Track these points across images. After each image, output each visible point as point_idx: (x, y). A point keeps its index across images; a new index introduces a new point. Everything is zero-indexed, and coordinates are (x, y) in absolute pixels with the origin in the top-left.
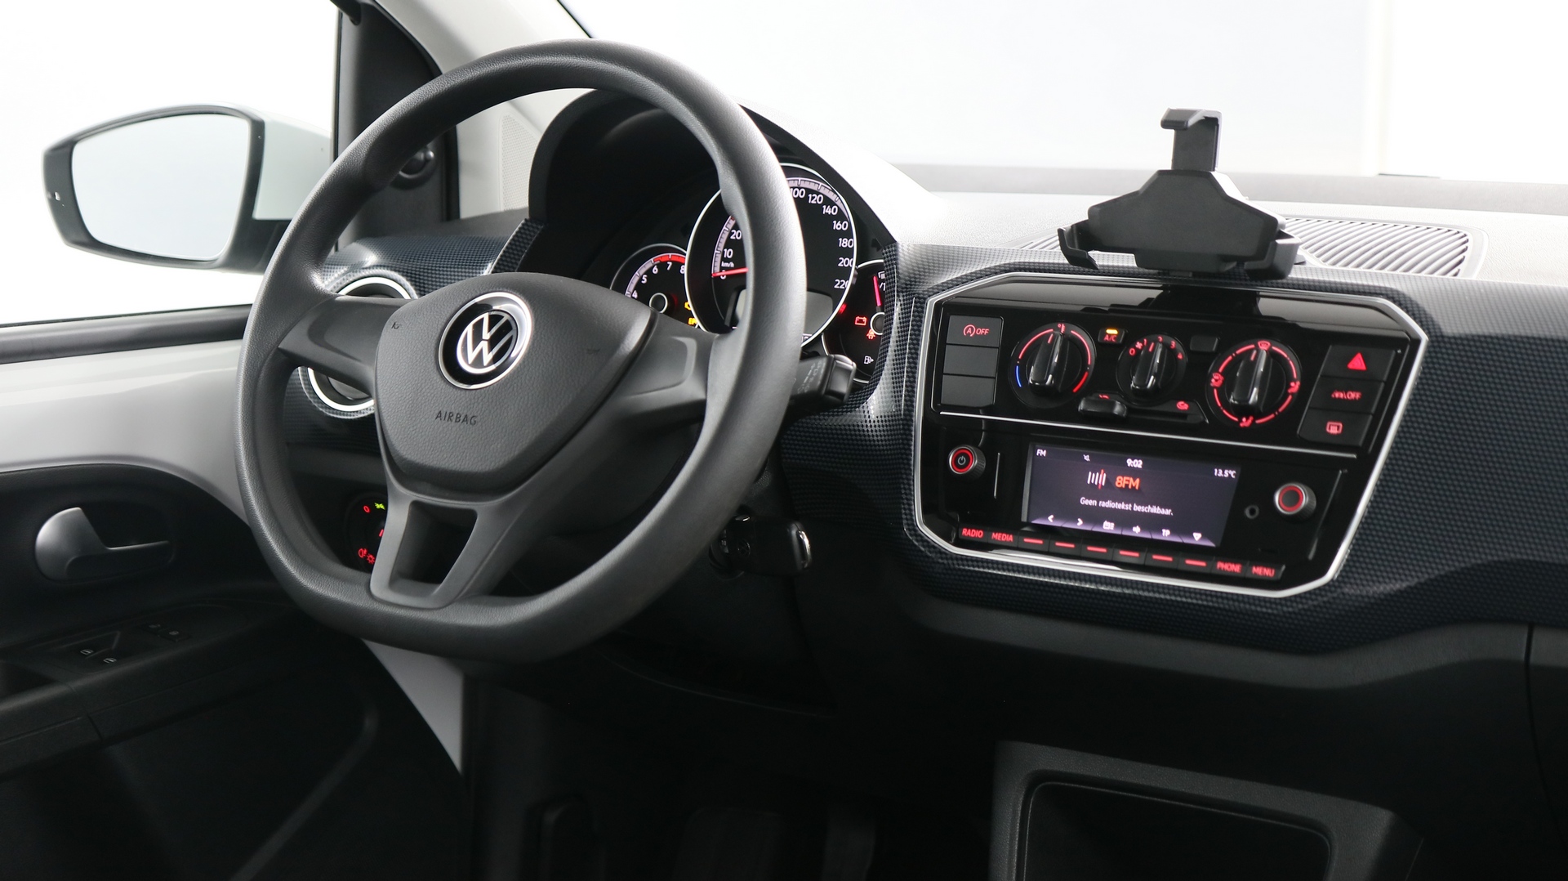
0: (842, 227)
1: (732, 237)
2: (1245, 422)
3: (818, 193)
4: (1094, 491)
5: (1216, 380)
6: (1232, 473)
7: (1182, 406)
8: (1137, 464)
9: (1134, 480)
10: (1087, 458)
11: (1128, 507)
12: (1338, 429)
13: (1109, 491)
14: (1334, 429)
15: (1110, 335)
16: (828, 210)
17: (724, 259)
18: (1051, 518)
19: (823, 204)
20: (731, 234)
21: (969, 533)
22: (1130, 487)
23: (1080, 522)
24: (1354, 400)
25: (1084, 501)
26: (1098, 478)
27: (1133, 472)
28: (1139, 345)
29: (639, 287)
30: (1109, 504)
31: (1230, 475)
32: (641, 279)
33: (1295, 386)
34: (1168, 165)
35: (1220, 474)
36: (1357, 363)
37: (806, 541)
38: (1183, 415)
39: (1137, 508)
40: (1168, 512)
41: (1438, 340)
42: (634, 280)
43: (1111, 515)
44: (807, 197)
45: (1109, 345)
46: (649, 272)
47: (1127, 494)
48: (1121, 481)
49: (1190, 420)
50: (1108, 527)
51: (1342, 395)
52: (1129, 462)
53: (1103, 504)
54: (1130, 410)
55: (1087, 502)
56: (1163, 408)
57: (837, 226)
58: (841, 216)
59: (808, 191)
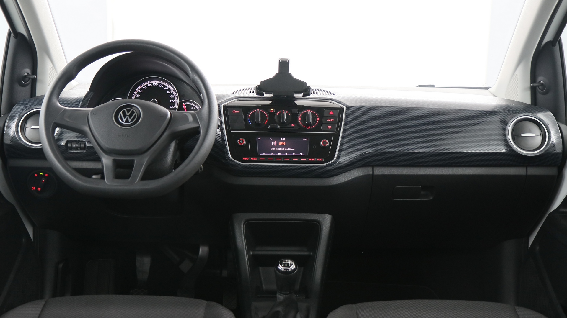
0: (170, 92)
1: (137, 96)
2: (309, 128)
3: (162, 84)
4: (274, 146)
5: (299, 119)
6: (307, 139)
7: (293, 125)
8: (284, 139)
10: (271, 139)
11: (283, 149)
13: (278, 146)
14: (329, 128)
15: (272, 111)
16: (165, 88)
18: (264, 154)
19: (163, 87)
20: (136, 95)
21: (245, 159)
22: (283, 144)
23: (272, 154)
24: (332, 121)
25: (272, 149)
26: (275, 143)
27: (283, 141)
28: (279, 112)
30: (278, 149)
33: (318, 119)
34: (278, 72)
35: (304, 140)
36: (331, 113)
38: (293, 127)
39: (285, 149)
40: (293, 149)
41: (348, 108)
43: (279, 151)
44: (158, 85)
45: (272, 113)
47: (282, 146)
48: (280, 144)
49: (295, 128)
50: (279, 154)
51: (329, 120)
52: (282, 139)
53: (277, 149)
54: (280, 127)
55: (273, 149)
56: (289, 126)
57: (168, 92)
58: (169, 90)
59: (159, 84)
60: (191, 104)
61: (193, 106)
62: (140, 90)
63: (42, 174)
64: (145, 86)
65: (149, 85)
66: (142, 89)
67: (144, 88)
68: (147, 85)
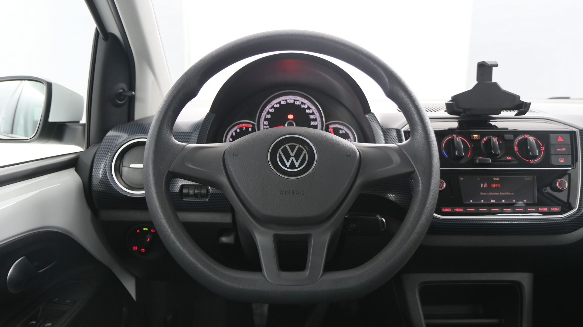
0: (310, 111)
1: (267, 117)
2: (531, 161)
3: (298, 101)
4: (484, 190)
5: (516, 148)
7: (509, 158)
8: (497, 179)
9: (498, 185)
10: (479, 179)
11: (498, 194)
12: (563, 160)
13: (489, 189)
15: (475, 137)
16: (303, 106)
17: (264, 125)
18: (471, 201)
19: (301, 104)
21: (445, 210)
22: (497, 187)
23: (482, 201)
24: (564, 151)
26: (484, 185)
27: (496, 182)
28: (485, 140)
29: (232, 136)
30: (491, 194)
31: (530, 179)
32: (232, 134)
33: (542, 148)
35: (527, 179)
36: (560, 139)
37: (384, 220)
38: (509, 161)
39: (502, 194)
40: (513, 194)
41: (582, 131)
42: (230, 135)
43: (493, 197)
44: (294, 103)
45: (476, 140)
46: (236, 131)
47: (496, 190)
48: (493, 186)
49: (512, 163)
50: (493, 201)
51: (560, 150)
52: (495, 179)
53: (489, 194)
54: (492, 161)
55: (483, 194)
56: (502, 159)
57: (308, 111)
58: (309, 108)
59: (295, 100)
60: (339, 126)
61: (342, 130)
62: (271, 108)
63: (146, 229)
64: (276, 104)
65: (282, 103)
66: (273, 107)
67: (276, 106)
68: (279, 103)
